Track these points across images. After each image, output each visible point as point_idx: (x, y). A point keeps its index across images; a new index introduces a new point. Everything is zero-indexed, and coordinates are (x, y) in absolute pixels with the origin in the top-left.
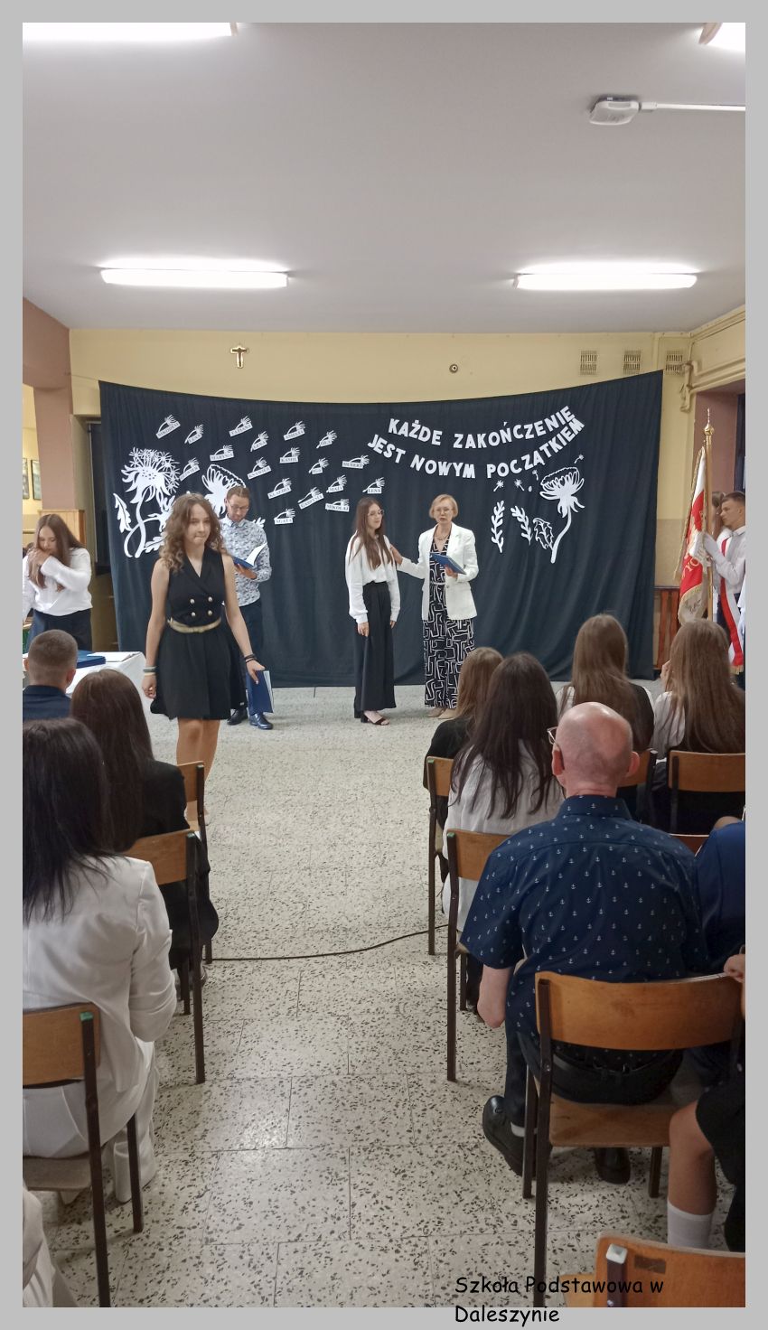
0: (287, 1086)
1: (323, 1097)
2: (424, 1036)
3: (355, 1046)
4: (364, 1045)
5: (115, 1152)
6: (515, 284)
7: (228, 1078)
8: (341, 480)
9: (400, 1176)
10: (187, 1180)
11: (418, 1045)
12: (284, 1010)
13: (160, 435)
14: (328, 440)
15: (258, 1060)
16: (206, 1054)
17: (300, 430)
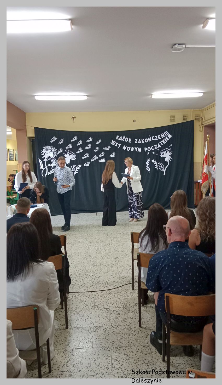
0: (92, 329)
1: (103, 332)
2: (132, 314)
3: (111, 317)
4: (114, 317)
5: (43, 349)
6: (151, 97)
7: (75, 327)
8: (103, 153)
9: (126, 356)
10: (64, 358)
11: (130, 317)
12: (90, 307)
13: (51, 142)
14: (99, 142)
15: (83, 322)
16: (68, 320)
17: (91, 139)
